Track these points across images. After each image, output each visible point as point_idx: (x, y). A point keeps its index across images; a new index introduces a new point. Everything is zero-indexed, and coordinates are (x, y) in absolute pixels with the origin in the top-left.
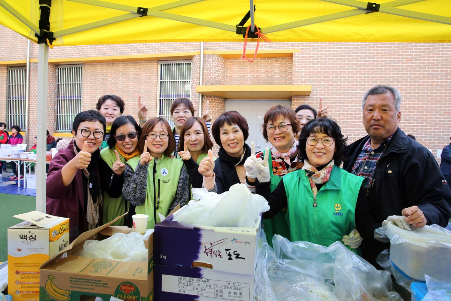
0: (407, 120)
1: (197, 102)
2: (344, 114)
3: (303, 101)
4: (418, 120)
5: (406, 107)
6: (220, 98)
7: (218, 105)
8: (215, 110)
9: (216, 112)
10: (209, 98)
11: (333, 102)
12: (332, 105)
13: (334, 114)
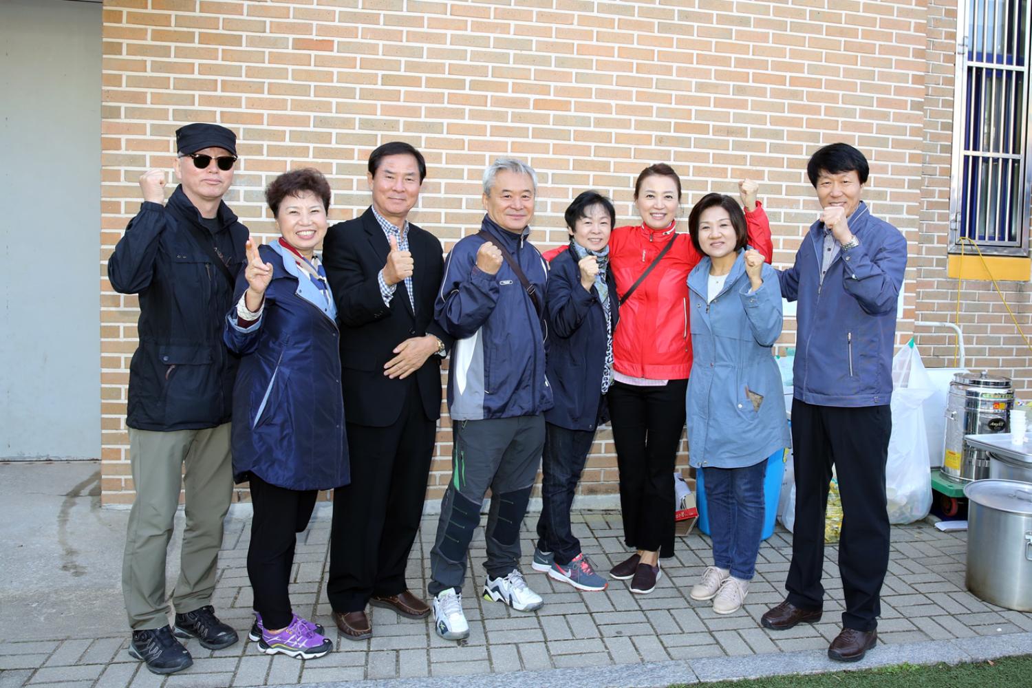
0: (730, 132)
2: (416, 82)
4: (777, 135)
5: (725, 61)
11: (355, 14)
12: (347, 28)
13: (357, 78)
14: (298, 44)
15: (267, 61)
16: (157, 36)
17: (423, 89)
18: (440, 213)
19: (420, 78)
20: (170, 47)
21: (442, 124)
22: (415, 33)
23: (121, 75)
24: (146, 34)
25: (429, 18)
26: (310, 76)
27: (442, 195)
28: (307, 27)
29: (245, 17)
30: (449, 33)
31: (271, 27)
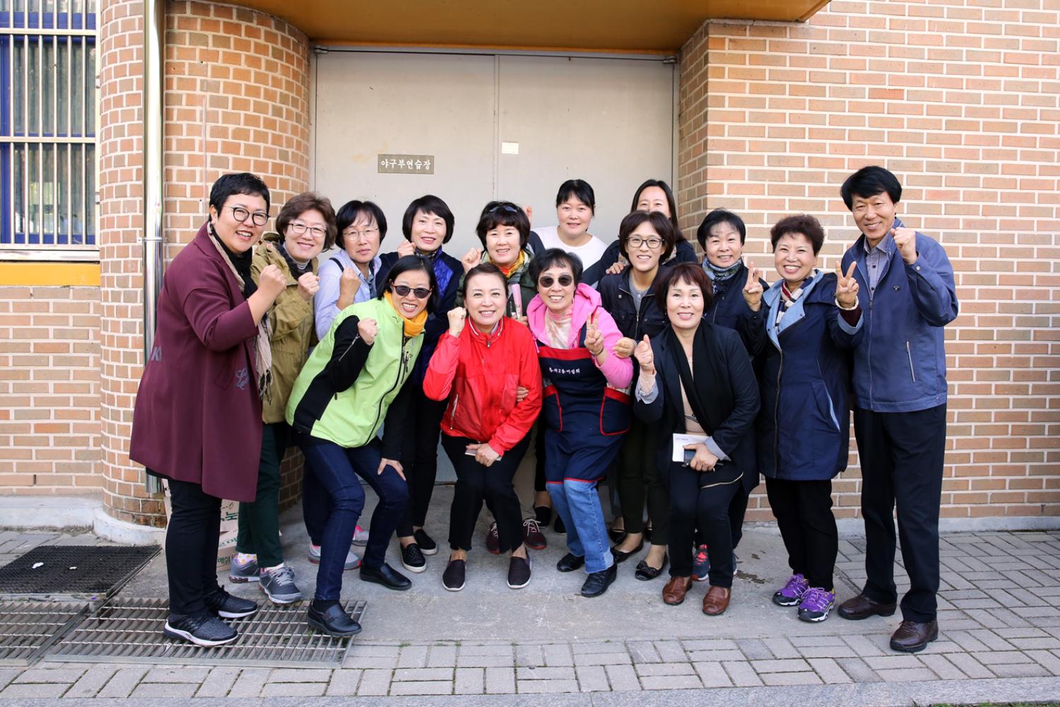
1: (134, 40)
2: (975, 126)
3: (767, 53)
6: (279, 27)
7: (271, 66)
8: (252, 91)
9: (260, 108)
10: (212, 17)
11: (922, 64)
12: (915, 77)
13: (925, 124)
14: (874, 94)
15: (847, 110)
16: (754, 89)
17: (981, 133)
18: (996, 248)
19: (978, 122)
20: (765, 99)
21: (997, 165)
22: (974, 81)
23: (724, 126)
24: (745, 88)
25: (985, 67)
26: (884, 123)
27: (997, 231)
28: (881, 79)
29: (828, 70)
30: (1003, 79)
31: (850, 78)
